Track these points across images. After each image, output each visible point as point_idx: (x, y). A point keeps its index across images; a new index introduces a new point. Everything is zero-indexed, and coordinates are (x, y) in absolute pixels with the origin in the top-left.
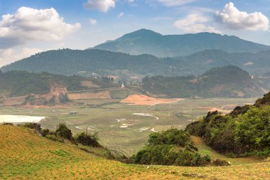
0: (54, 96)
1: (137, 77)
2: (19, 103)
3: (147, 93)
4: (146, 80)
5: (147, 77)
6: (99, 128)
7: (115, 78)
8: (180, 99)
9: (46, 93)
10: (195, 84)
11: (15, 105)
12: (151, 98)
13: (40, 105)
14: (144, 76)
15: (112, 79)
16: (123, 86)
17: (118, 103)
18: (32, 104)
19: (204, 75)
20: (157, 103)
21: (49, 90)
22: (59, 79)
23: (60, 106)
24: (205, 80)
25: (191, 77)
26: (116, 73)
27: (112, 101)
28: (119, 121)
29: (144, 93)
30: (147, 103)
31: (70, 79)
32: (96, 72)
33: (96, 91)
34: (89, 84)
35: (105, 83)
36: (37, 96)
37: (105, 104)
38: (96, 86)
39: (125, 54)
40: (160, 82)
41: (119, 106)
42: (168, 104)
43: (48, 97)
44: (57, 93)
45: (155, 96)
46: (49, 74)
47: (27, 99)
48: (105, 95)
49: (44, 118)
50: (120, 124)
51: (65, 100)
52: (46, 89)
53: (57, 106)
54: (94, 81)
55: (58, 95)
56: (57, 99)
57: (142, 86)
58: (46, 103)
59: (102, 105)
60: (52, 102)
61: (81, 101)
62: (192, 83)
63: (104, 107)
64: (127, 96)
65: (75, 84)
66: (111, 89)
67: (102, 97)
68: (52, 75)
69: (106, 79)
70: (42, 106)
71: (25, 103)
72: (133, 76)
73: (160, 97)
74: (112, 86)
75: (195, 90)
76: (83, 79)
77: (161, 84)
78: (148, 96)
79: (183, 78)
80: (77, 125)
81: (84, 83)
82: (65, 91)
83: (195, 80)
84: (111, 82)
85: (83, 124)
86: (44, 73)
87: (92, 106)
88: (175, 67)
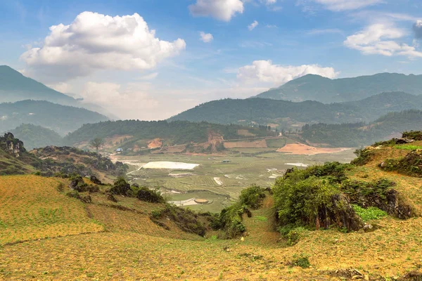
0: (211, 145)
1: (298, 125)
2: (180, 151)
3: (307, 141)
4: (306, 127)
5: (307, 126)
6: (247, 177)
7: (273, 126)
8: (345, 149)
9: (203, 142)
10: (365, 132)
11: (176, 153)
12: (311, 147)
13: (198, 153)
14: (305, 124)
15: (269, 127)
16: (281, 134)
17: (275, 152)
18: (191, 152)
19: (378, 121)
20: (316, 153)
21: (207, 138)
22: (216, 128)
23: (216, 154)
24: (378, 127)
25: (360, 124)
26: (276, 122)
27: (268, 150)
28: (270, 170)
29: (304, 142)
30: (305, 153)
31: (227, 127)
32: (255, 121)
33: (251, 139)
34: (246, 133)
35: (262, 132)
36: (196, 145)
37: (260, 153)
38: (252, 135)
39: (287, 102)
40: (322, 130)
41: (275, 155)
42: (330, 154)
43: (206, 146)
44: (214, 142)
45: (315, 145)
46: (207, 123)
47: (187, 147)
48: (261, 144)
49: (198, 165)
50: (270, 174)
51: (221, 149)
52: (204, 138)
53: (213, 154)
54: (251, 130)
55: (215, 143)
56: (214, 147)
57: (301, 134)
58: (203, 151)
59: (257, 154)
60: (209, 150)
61: (237, 150)
62: (360, 131)
63: (259, 156)
64: (284, 145)
65: (231, 133)
66: (267, 138)
67: (258, 146)
68: (210, 124)
69: (263, 128)
70: (200, 154)
71: (185, 151)
72: (295, 124)
73: (322, 147)
74: (269, 135)
75: (365, 139)
76: (240, 127)
77: (323, 132)
78: (308, 145)
79: (351, 125)
80: (226, 173)
81: (241, 132)
82: (221, 139)
83: (365, 128)
84: (267, 129)
85: (232, 173)
86: (203, 122)
87: (247, 155)
88: (343, 114)
